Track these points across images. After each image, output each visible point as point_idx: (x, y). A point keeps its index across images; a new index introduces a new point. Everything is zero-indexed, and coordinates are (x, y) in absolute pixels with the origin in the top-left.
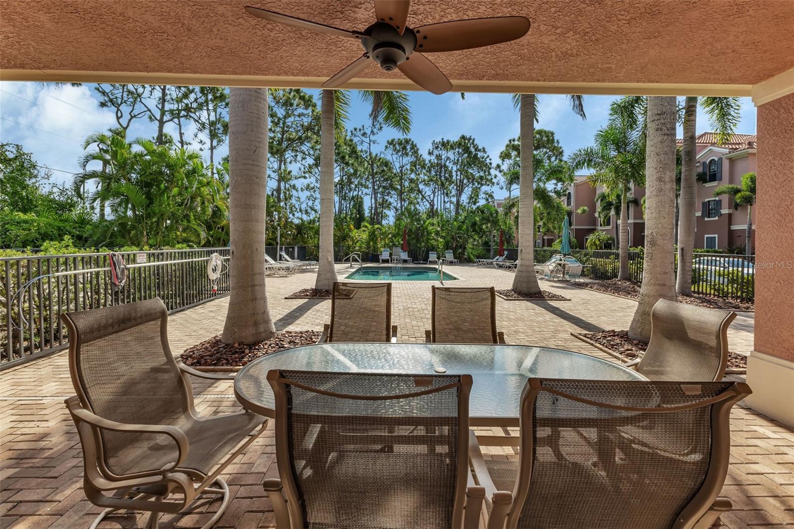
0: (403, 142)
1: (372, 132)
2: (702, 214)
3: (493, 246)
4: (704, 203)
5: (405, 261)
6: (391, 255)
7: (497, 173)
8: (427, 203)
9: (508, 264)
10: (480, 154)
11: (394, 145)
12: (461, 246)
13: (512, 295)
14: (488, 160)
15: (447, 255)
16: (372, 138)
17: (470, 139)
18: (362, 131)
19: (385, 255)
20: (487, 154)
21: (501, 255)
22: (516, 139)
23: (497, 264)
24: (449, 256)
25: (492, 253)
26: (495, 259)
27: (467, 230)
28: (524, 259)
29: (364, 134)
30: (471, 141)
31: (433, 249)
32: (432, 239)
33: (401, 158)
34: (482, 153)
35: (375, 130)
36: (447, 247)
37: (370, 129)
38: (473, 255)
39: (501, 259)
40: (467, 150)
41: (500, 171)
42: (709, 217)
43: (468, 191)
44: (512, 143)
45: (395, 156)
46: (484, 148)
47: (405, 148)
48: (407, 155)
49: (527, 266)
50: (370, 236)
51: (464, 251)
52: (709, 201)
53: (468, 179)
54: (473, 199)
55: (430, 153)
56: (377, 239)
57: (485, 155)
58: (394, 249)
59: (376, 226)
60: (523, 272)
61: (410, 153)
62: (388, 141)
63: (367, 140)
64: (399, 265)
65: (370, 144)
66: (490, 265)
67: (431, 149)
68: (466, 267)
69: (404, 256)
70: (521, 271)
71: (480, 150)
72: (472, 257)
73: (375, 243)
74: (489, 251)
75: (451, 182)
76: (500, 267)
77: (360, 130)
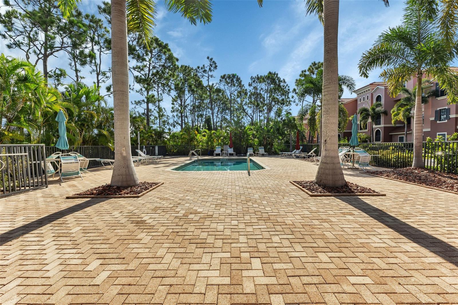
0: (231, 76)
1: (210, 69)
2: (435, 118)
3: (292, 143)
4: (436, 111)
5: (231, 155)
6: (222, 150)
7: (294, 94)
8: (249, 118)
9: (303, 155)
10: (282, 84)
11: (226, 79)
12: (269, 144)
13: (317, 189)
14: (287, 87)
15: (260, 150)
16: (210, 73)
17: (275, 74)
18: (203, 69)
19: (218, 150)
20: (287, 84)
21: (298, 149)
22: (307, 70)
23: (295, 156)
24: (262, 151)
25: (291, 148)
26: (293, 152)
27: (274, 132)
28: (329, 150)
29: (205, 71)
30: (275, 75)
31: (251, 146)
32: (250, 140)
33: (230, 88)
34: (283, 83)
35: (212, 68)
36: (260, 144)
37: (208, 68)
38: (278, 150)
39: (298, 151)
40: (273, 81)
41: (296, 93)
42: (440, 121)
43: (275, 109)
44: (304, 73)
45: (226, 87)
46: (284, 80)
47: (232, 80)
48: (234, 85)
49: (332, 157)
50: (208, 138)
51: (272, 147)
52: (440, 110)
53: (275, 102)
54: (278, 113)
55: (250, 85)
56: (214, 140)
57: (285, 84)
58: (225, 147)
59: (213, 132)
60: (327, 164)
61: (236, 84)
62: (221, 76)
63: (207, 75)
64: (227, 158)
65: (208, 77)
66: (290, 156)
67: (251, 83)
68: (273, 158)
69: (231, 151)
70: (325, 163)
71: (281, 81)
72: (277, 151)
73: (212, 143)
74: (289, 146)
75: (264, 105)
76: (298, 157)
77: (202, 68)
